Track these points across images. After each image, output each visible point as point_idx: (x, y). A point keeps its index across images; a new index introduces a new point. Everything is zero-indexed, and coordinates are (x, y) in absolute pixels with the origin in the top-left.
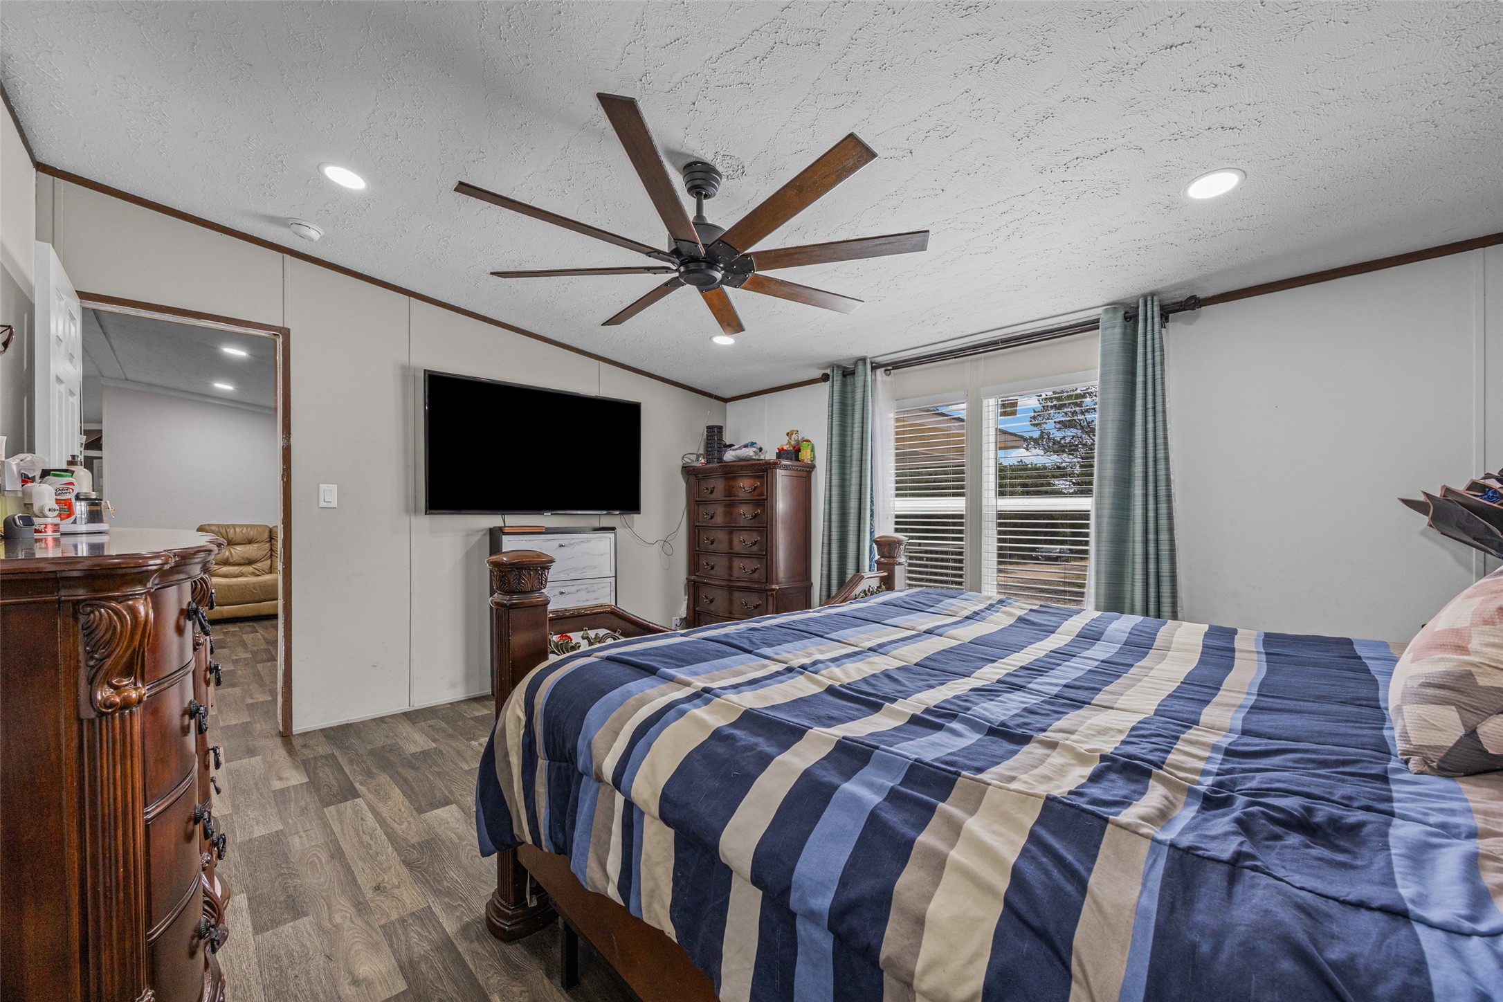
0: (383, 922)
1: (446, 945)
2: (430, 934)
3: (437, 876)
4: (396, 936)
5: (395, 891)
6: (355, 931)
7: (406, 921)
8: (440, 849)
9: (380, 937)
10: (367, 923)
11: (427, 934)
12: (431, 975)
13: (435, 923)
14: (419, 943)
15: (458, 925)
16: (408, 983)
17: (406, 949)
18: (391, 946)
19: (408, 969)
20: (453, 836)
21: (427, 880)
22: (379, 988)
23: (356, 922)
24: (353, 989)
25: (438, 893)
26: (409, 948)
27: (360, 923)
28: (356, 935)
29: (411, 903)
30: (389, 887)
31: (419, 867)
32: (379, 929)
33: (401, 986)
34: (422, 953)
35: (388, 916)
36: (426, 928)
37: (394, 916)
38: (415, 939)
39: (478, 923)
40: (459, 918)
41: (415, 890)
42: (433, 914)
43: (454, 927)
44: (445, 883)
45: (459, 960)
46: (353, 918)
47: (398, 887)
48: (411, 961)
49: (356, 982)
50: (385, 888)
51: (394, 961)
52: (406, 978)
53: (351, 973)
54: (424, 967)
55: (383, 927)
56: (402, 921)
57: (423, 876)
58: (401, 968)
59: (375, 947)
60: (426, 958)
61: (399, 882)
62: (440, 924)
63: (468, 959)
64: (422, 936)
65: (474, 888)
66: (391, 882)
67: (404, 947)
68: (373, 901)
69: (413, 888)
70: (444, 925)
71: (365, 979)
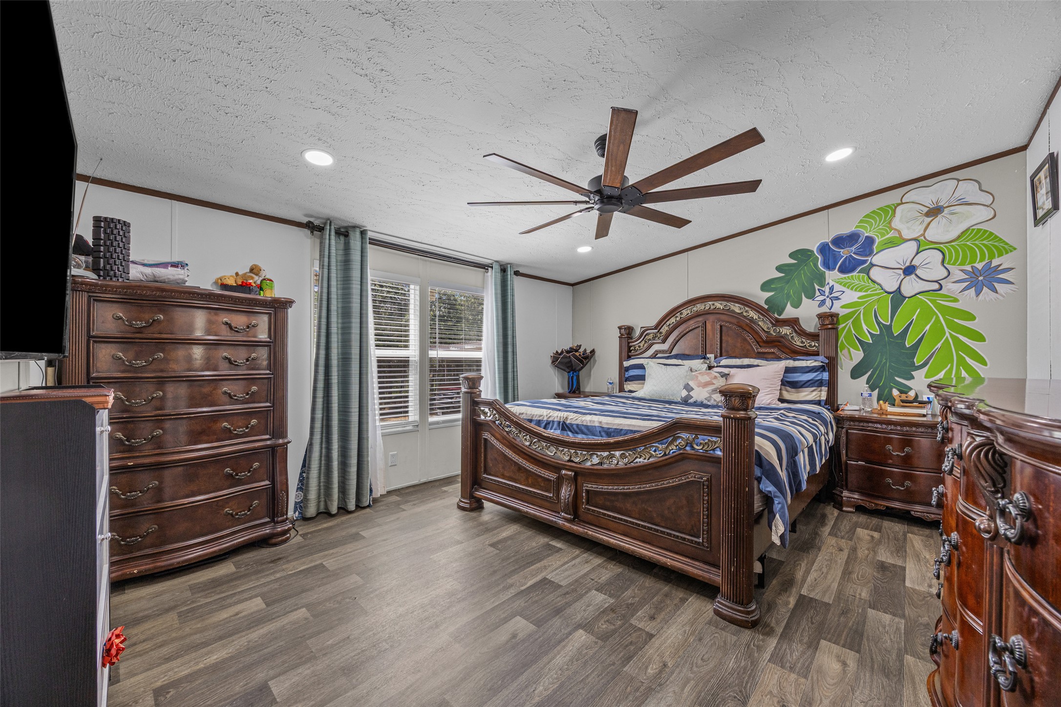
0: (803, 680)
1: (786, 636)
2: (786, 648)
3: (741, 673)
4: (804, 665)
5: (775, 691)
6: (824, 692)
7: (790, 667)
8: (712, 687)
9: (813, 673)
10: (813, 690)
11: (788, 650)
12: (806, 634)
13: (777, 650)
14: (796, 651)
15: (768, 639)
16: (819, 640)
17: (805, 654)
18: (811, 663)
19: (813, 646)
20: (687, 689)
21: (749, 678)
22: (835, 651)
23: (819, 698)
24: (848, 662)
25: (754, 663)
26: (803, 653)
27: (817, 694)
28: (825, 689)
29: (776, 674)
30: (776, 700)
31: (741, 691)
32: (810, 678)
33: (823, 643)
34: (799, 645)
35: (797, 680)
36: (784, 654)
37: (793, 676)
38: (796, 654)
39: (758, 630)
40: (763, 641)
41: (764, 679)
42: (772, 656)
43: (771, 640)
44: (743, 664)
45: (787, 626)
46: (819, 702)
47: (771, 692)
48: (809, 647)
49: (844, 664)
50: (778, 702)
51: (817, 655)
52: (818, 643)
53: (844, 671)
54: (806, 640)
55: (806, 677)
56: (792, 669)
57: (747, 682)
58: (817, 649)
59: (820, 671)
60: (801, 641)
61: (766, 696)
62: (775, 648)
63: (783, 624)
64: (791, 652)
65: (734, 645)
66: (771, 702)
67: (806, 656)
68: (796, 701)
69: (763, 682)
70: (774, 645)
71: (839, 661)
